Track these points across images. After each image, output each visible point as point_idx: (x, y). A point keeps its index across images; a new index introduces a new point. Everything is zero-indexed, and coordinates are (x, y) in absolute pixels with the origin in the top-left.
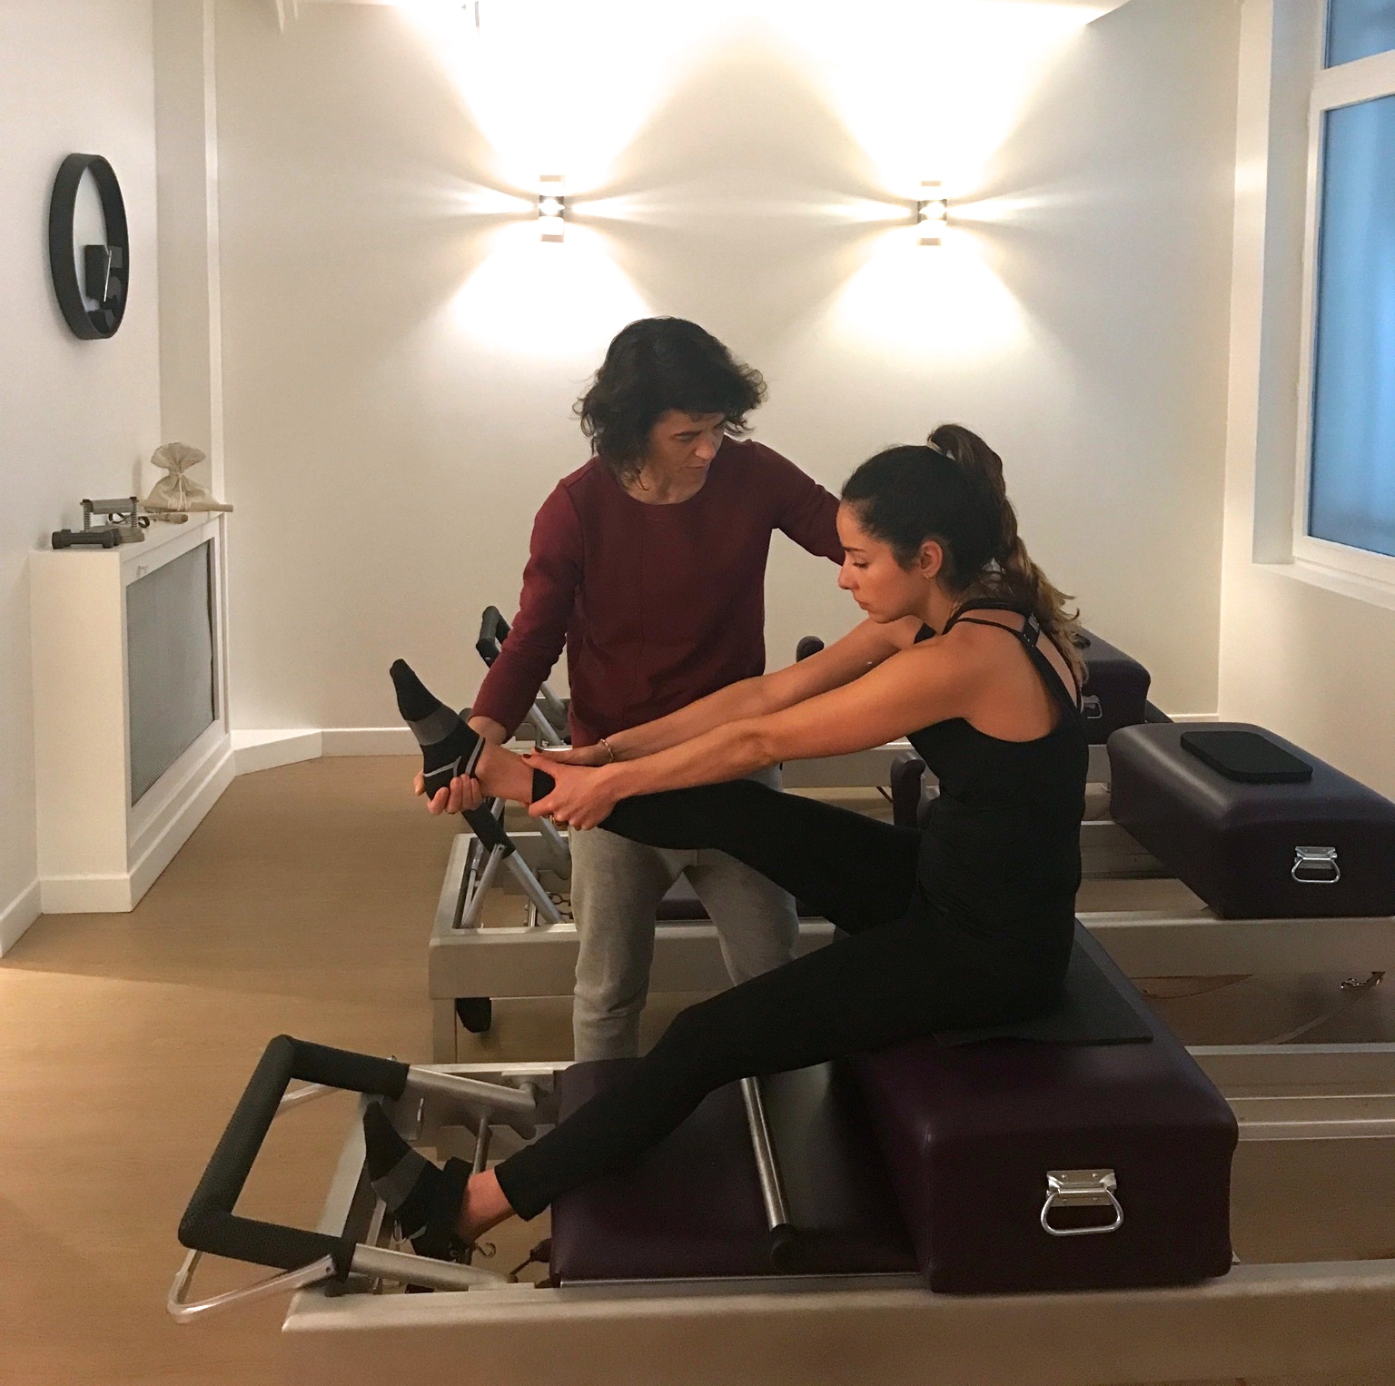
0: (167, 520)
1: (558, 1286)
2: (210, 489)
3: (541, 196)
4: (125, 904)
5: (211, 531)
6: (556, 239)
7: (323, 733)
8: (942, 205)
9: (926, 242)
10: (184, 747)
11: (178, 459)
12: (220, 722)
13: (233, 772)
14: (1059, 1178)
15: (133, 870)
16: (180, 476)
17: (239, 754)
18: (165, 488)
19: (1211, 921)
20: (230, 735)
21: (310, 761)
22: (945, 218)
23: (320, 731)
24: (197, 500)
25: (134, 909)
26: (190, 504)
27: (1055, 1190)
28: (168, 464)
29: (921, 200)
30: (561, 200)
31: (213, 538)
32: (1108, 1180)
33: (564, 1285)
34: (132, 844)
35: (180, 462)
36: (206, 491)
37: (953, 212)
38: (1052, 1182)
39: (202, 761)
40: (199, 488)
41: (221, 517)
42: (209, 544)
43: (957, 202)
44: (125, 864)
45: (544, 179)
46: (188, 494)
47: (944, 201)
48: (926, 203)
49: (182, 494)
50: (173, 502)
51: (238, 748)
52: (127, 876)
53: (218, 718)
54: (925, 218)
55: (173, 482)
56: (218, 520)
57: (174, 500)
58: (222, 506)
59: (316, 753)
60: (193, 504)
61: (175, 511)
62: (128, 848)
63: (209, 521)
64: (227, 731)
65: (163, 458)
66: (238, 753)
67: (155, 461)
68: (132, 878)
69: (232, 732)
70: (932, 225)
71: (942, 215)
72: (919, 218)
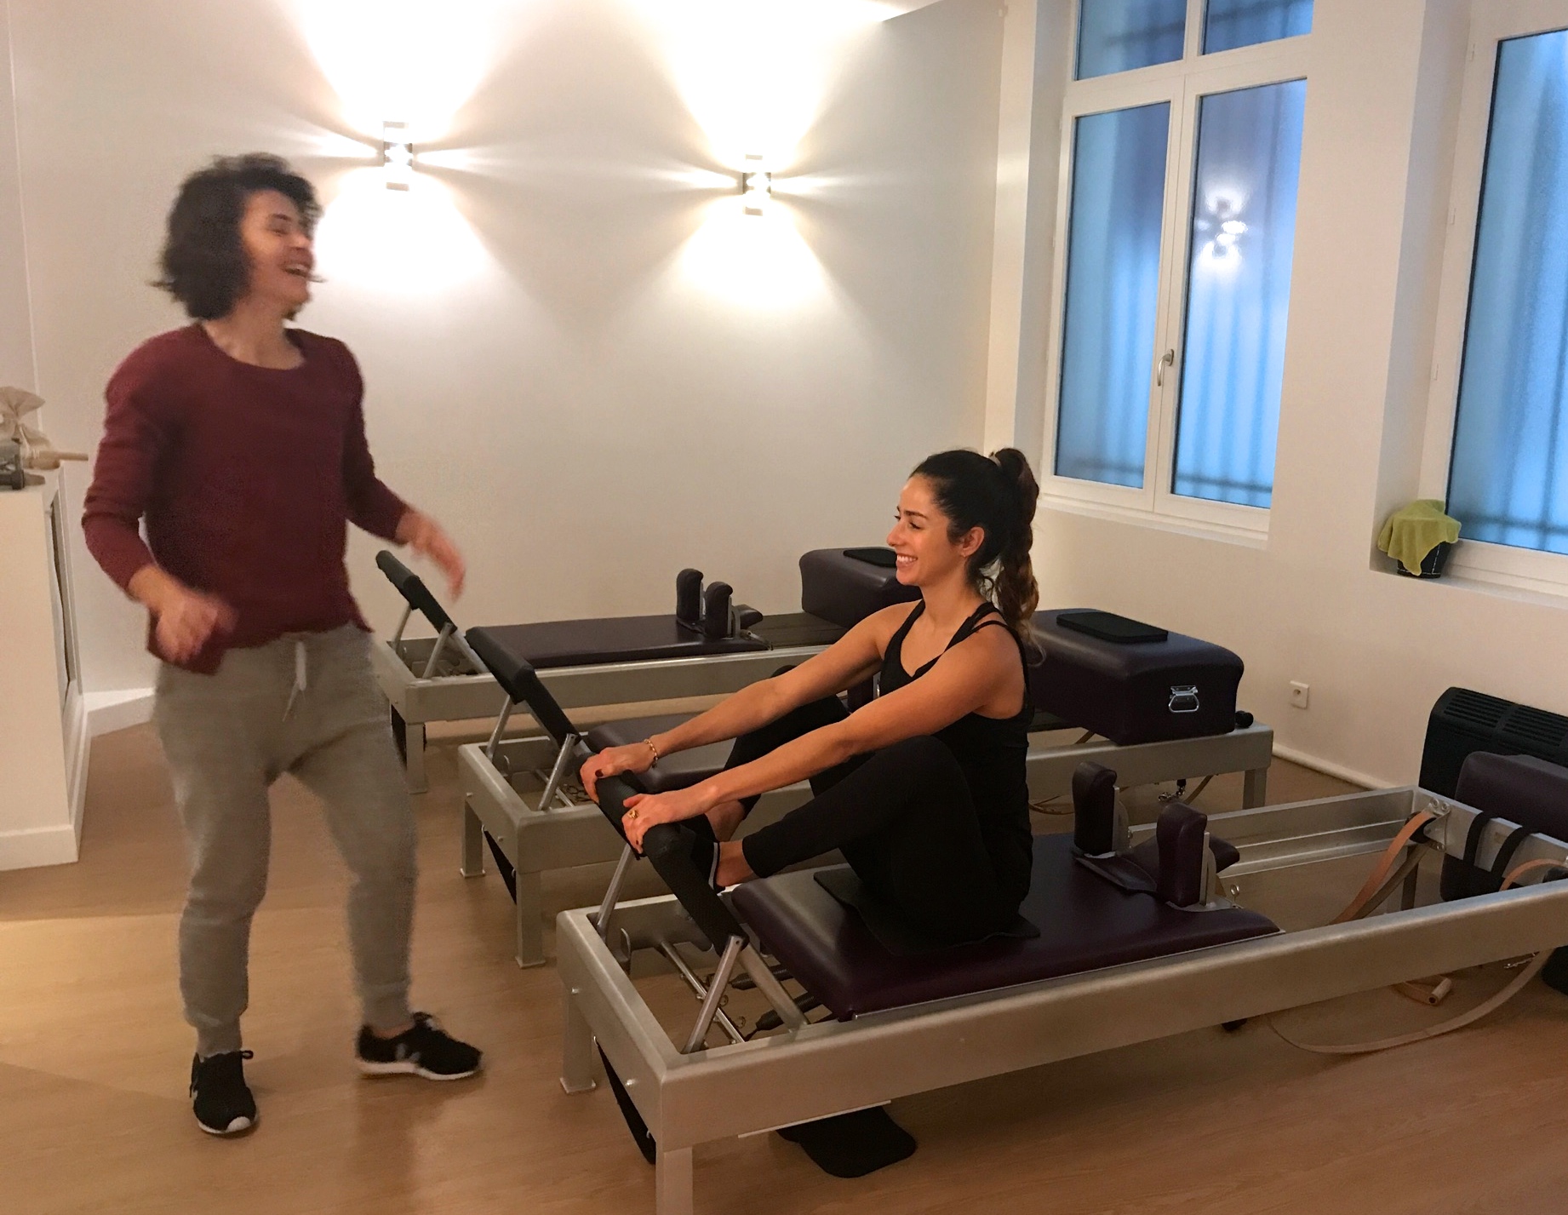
1: (854, 1019)
3: (385, 143)
6: (402, 187)
8: (765, 178)
9: (749, 212)
11: (14, 404)
13: (90, 735)
16: (19, 421)
19: (1112, 748)
20: (83, 697)
22: (768, 190)
29: (747, 171)
30: (410, 148)
35: (16, 406)
37: (777, 185)
40: (42, 436)
43: (780, 176)
45: (387, 124)
46: (31, 442)
47: (769, 175)
48: (751, 174)
49: (24, 442)
51: (92, 709)
54: (750, 188)
55: (11, 427)
64: (81, 692)
66: (92, 715)
69: (85, 695)
70: (755, 197)
71: (766, 188)
72: (744, 188)
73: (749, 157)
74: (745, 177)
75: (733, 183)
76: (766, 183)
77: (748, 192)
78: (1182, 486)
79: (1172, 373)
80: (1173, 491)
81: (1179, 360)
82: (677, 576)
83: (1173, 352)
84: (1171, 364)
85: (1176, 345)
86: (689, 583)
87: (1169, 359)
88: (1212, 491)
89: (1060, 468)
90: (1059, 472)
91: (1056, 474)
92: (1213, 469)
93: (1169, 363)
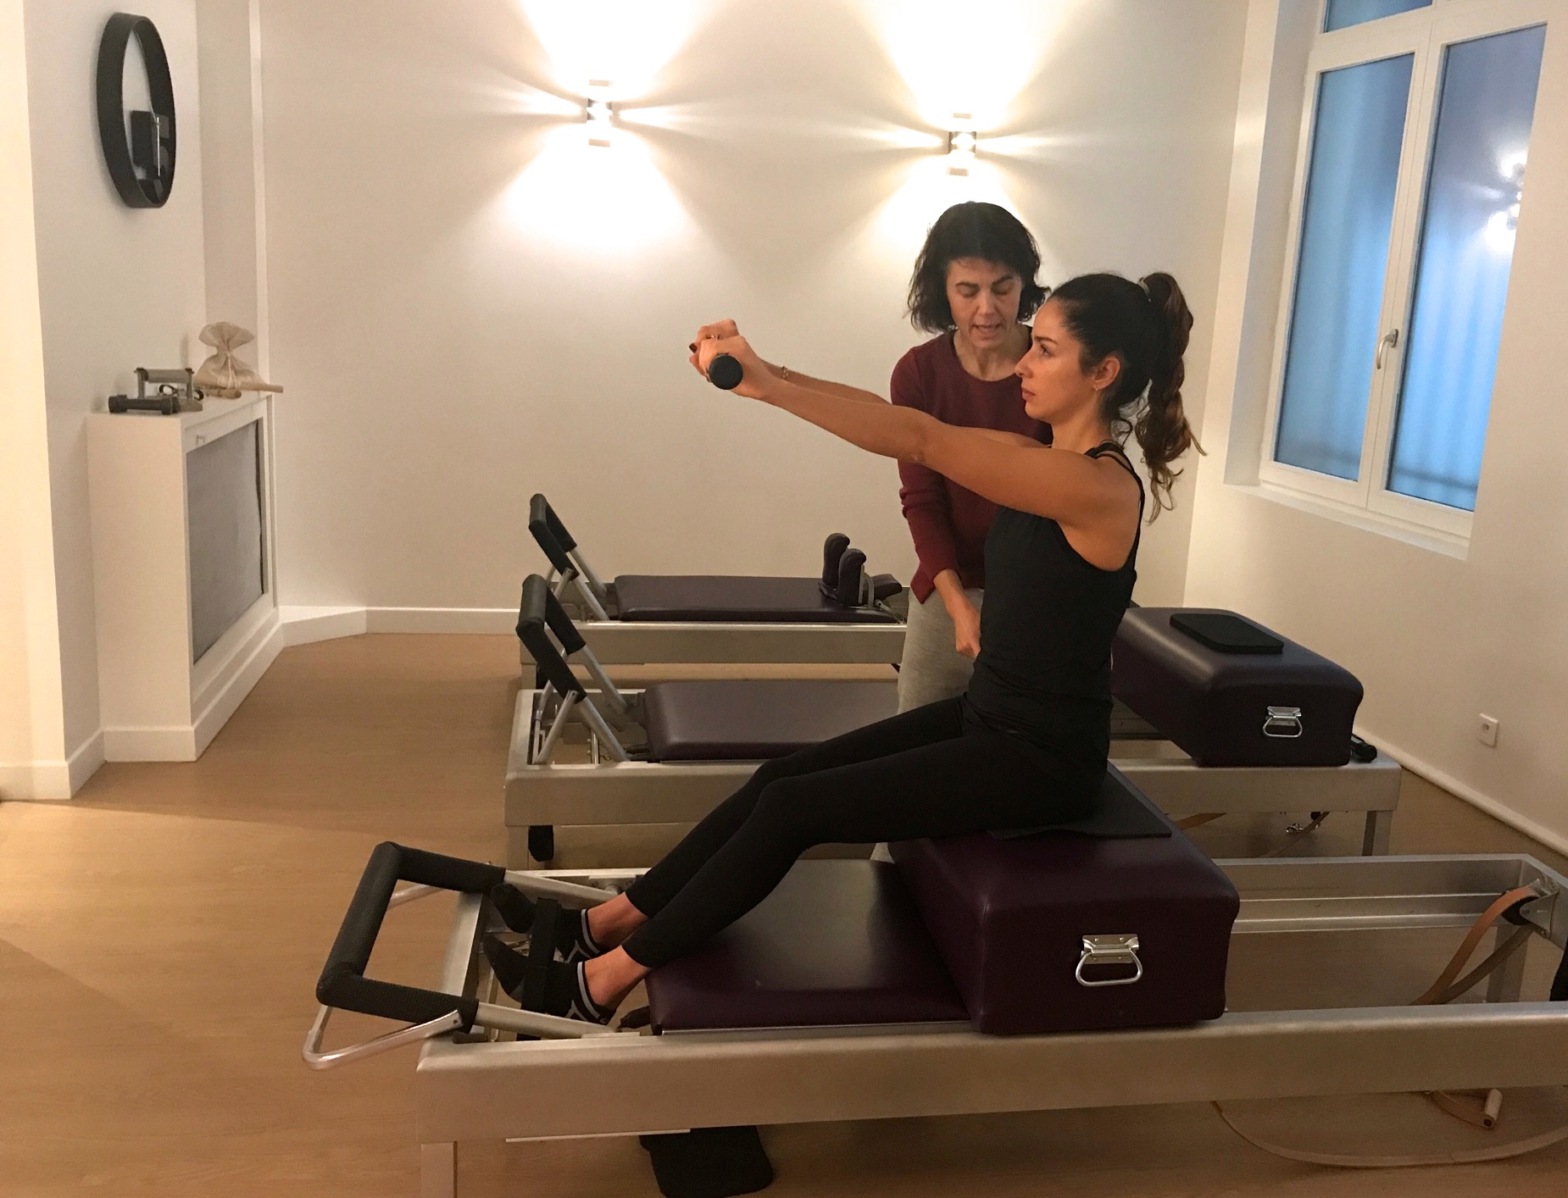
0: (219, 396)
1: (660, 1034)
2: (258, 371)
3: (589, 101)
4: (191, 756)
5: (261, 412)
6: (603, 144)
7: (367, 611)
8: (971, 137)
9: (954, 172)
10: (238, 615)
11: (227, 339)
12: (268, 596)
13: (281, 644)
14: (1093, 941)
15: (197, 723)
16: (229, 355)
17: (288, 627)
18: (213, 366)
20: (278, 609)
21: (356, 637)
22: (974, 150)
23: (363, 609)
24: (249, 379)
25: (198, 759)
26: (240, 382)
27: (1089, 951)
28: (216, 342)
29: (953, 130)
30: (611, 106)
31: (262, 419)
32: (1134, 944)
33: (665, 1034)
34: (195, 699)
35: (228, 341)
36: (255, 371)
37: (983, 145)
38: (1087, 945)
39: (254, 631)
40: (247, 368)
41: (269, 398)
42: (257, 424)
43: (985, 136)
44: (190, 720)
45: (593, 83)
46: (237, 373)
47: (974, 134)
48: (957, 133)
49: (231, 373)
50: (222, 380)
51: (287, 621)
52: (191, 729)
53: (268, 591)
54: (956, 148)
55: (221, 360)
56: (265, 401)
57: (224, 378)
58: (270, 386)
59: (361, 628)
60: (243, 382)
61: (225, 388)
62: (191, 702)
63: (259, 400)
64: (275, 605)
65: (210, 336)
66: (286, 627)
67: (203, 338)
68: (196, 731)
69: (281, 608)
70: (961, 156)
71: (971, 147)
72: (949, 148)
73: (956, 116)
74: (951, 136)
75: (938, 142)
76: (971, 141)
77: (953, 151)
78: (1401, 481)
79: (1396, 355)
80: (1388, 487)
81: (1405, 341)
82: (825, 540)
83: (1397, 331)
84: (1394, 346)
85: (1400, 325)
86: (836, 546)
87: (1393, 339)
88: (1435, 490)
89: (1280, 454)
90: (1279, 459)
91: (1276, 459)
92: (1438, 466)
93: (1392, 344)
